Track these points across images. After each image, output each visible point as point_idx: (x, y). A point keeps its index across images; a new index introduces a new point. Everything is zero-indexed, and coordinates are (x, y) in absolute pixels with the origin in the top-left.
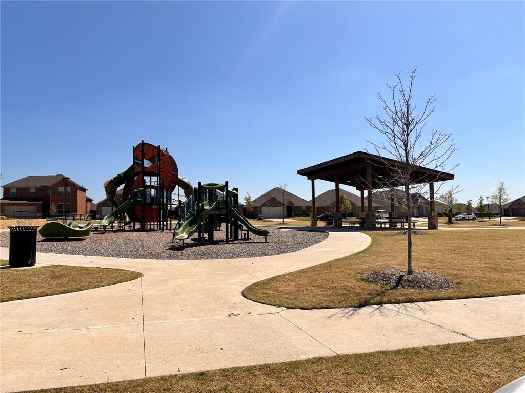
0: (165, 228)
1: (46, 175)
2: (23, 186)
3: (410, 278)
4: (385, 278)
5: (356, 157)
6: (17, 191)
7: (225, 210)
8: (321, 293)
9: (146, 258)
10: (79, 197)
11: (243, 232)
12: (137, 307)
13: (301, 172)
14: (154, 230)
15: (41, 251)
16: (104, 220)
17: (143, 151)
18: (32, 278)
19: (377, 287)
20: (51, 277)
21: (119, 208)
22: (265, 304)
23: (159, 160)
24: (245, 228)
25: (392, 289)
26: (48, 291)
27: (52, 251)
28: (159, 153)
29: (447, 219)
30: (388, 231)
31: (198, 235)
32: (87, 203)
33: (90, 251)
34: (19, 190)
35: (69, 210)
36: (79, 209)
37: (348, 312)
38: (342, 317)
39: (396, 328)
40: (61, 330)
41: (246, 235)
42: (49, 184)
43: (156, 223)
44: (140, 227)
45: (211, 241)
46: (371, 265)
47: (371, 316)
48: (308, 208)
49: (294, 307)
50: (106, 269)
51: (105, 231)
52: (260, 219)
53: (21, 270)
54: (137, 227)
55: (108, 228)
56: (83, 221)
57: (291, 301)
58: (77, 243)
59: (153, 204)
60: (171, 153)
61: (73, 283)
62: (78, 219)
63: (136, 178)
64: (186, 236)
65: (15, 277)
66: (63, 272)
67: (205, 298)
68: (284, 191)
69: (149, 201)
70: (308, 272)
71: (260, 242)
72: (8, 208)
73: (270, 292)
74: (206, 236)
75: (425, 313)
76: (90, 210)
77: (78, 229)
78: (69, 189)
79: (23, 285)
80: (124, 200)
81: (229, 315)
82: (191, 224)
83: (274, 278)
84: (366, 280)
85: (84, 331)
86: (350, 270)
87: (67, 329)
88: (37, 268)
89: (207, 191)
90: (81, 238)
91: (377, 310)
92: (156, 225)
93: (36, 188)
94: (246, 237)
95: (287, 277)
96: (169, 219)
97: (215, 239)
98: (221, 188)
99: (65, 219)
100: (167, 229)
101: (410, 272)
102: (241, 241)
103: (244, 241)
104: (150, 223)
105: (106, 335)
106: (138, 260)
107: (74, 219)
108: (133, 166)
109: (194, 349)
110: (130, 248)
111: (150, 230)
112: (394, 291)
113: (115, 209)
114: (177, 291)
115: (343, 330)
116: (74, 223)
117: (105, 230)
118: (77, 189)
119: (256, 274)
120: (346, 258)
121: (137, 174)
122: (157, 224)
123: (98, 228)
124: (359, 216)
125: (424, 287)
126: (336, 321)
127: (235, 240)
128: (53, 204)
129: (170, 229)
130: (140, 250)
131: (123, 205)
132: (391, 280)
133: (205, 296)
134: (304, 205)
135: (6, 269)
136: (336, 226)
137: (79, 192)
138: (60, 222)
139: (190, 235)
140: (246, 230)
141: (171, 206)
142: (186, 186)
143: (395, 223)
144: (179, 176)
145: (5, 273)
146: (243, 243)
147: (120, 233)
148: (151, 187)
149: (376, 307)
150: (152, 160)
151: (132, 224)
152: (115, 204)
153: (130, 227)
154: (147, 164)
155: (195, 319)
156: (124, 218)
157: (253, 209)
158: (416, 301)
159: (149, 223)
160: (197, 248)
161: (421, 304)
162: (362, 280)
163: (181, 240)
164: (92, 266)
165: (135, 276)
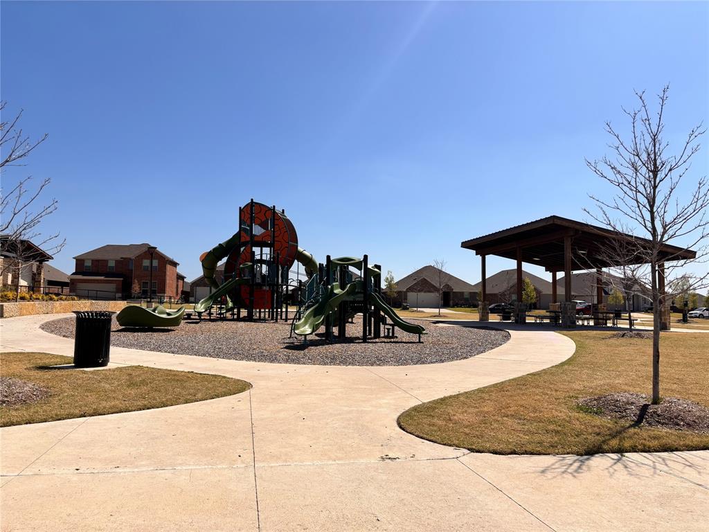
0: (279, 317)
1: (129, 244)
2: (99, 257)
3: (659, 409)
4: (618, 409)
5: (548, 223)
6: (92, 264)
7: (362, 295)
8: (519, 427)
9: (255, 360)
10: (168, 273)
11: (387, 327)
12: (245, 438)
13: (466, 245)
14: (264, 320)
15: (117, 345)
16: (199, 305)
17: (252, 213)
18: (103, 384)
19: (606, 421)
20: (128, 383)
21: (220, 289)
22: (435, 442)
23: (273, 225)
24: (389, 321)
25: (631, 426)
26: (122, 406)
27: (130, 346)
28: (274, 216)
29: (680, 316)
30: (595, 332)
31: (324, 330)
32: (177, 282)
33: (179, 348)
34: (96, 262)
35: (155, 290)
36: (167, 289)
37: (571, 465)
38: (563, 472)
39: (658, 497)
40: (136, 470)
41: (391, 331)
42: (132, 255)
43: (267, 310)
44: (246, 314)
45: (343, 339)
46: (586, 383)
47: (611, 476)
48: (473, 295)
49: (481, 449)
50: (201, 374)
51: (201, 320)
52: (405, 308)
53: (89, 372)
54: (241, 316)
55: (205, 316)
56: (173, 306)
57: (475, 440)
58: (163, 336)
59: (264, 285)
60: (288, 216)
61: (156, 395)
62: (166, 302)
63: (242, 249)
64: (309, 331)
65: (79, 382)
66: (143, 377)
67: (344, 427)
68: (440, 271)
69: (259, 280)
70: (492, 391)
71: (411, 343)
72: (80, 286)
73: (440, 423)
74: (335, 330)
75: (699, 473)
76: (182, 291)
77: (164, 316)
78: (155, 263)
79: (89, 394)
80: (226, 279)
81: (382, 458)
82: (316, 314)
83: (442, 399)
84: (585, 409)
85: (167, 474)
86: (556, 391)
87: (144, 469)
88: (110, 369)
89: (338, 268)
90: (169, 328)
91: (619, 464)
92: (267, 313)
93: (116, 261)
94: (391, 335)
95: (462, 399)
96: (284, 305)
97: (347, 335)
98: (358, 265)
99: (150, 302)
100: (281, 318)
101: (656, 400)
102: (384, 340)
103: (389, 340)
104: (260, 310)
105: (201, 482)
106: (244, 363)
107: (161, 303)
108: (239, 233)
109: (335, 518)
110: (233, 344)
111: (260, 320)
112: (636, 430)
113: (214, 290)
114: (301, 413)
115: (571, 497)
116: (161, 307)
117: (200, 318)
118: (166, 262)
119: (415, 392)
120: (545, 372)
121: (244, 244)
122: (269, 312)
123: (191, 315)
124: (549, 309)
125: (683, 425)
126: (554, 480)
127: (375, 338)
128: (136, 281)
129: (286, 320)
130: (247, 348)
131: (225, 285)
132: (628, 411)
133: (344, 425)
134: (466, 290)
135: (69, 370)
136: (517, 322)
137: (169, 267)
138: (144, 306)
139: (315, 328)
140: (390, 325)
141: (287, 288)
142: (307, 261)
143: (603, 319)
144: (299, 248)
145: (67, 375)
146: (388, 342)
147: (219, 323)
148: (261, 261)
149: (614, 456)
150: (263, 225)
151: (236, 310)
152: (214, 283)
153: (233, 314)
154: (257, 230)
155: (331, 462)
156: (225, 303)
157: (396, 295)
158: (677, 450)
159: (258, 310)
160: (324, 347)
161: (686, 454)
162: (580, 408)
163: (301, 335)
164: (182, 370)
165: (241, 387)
